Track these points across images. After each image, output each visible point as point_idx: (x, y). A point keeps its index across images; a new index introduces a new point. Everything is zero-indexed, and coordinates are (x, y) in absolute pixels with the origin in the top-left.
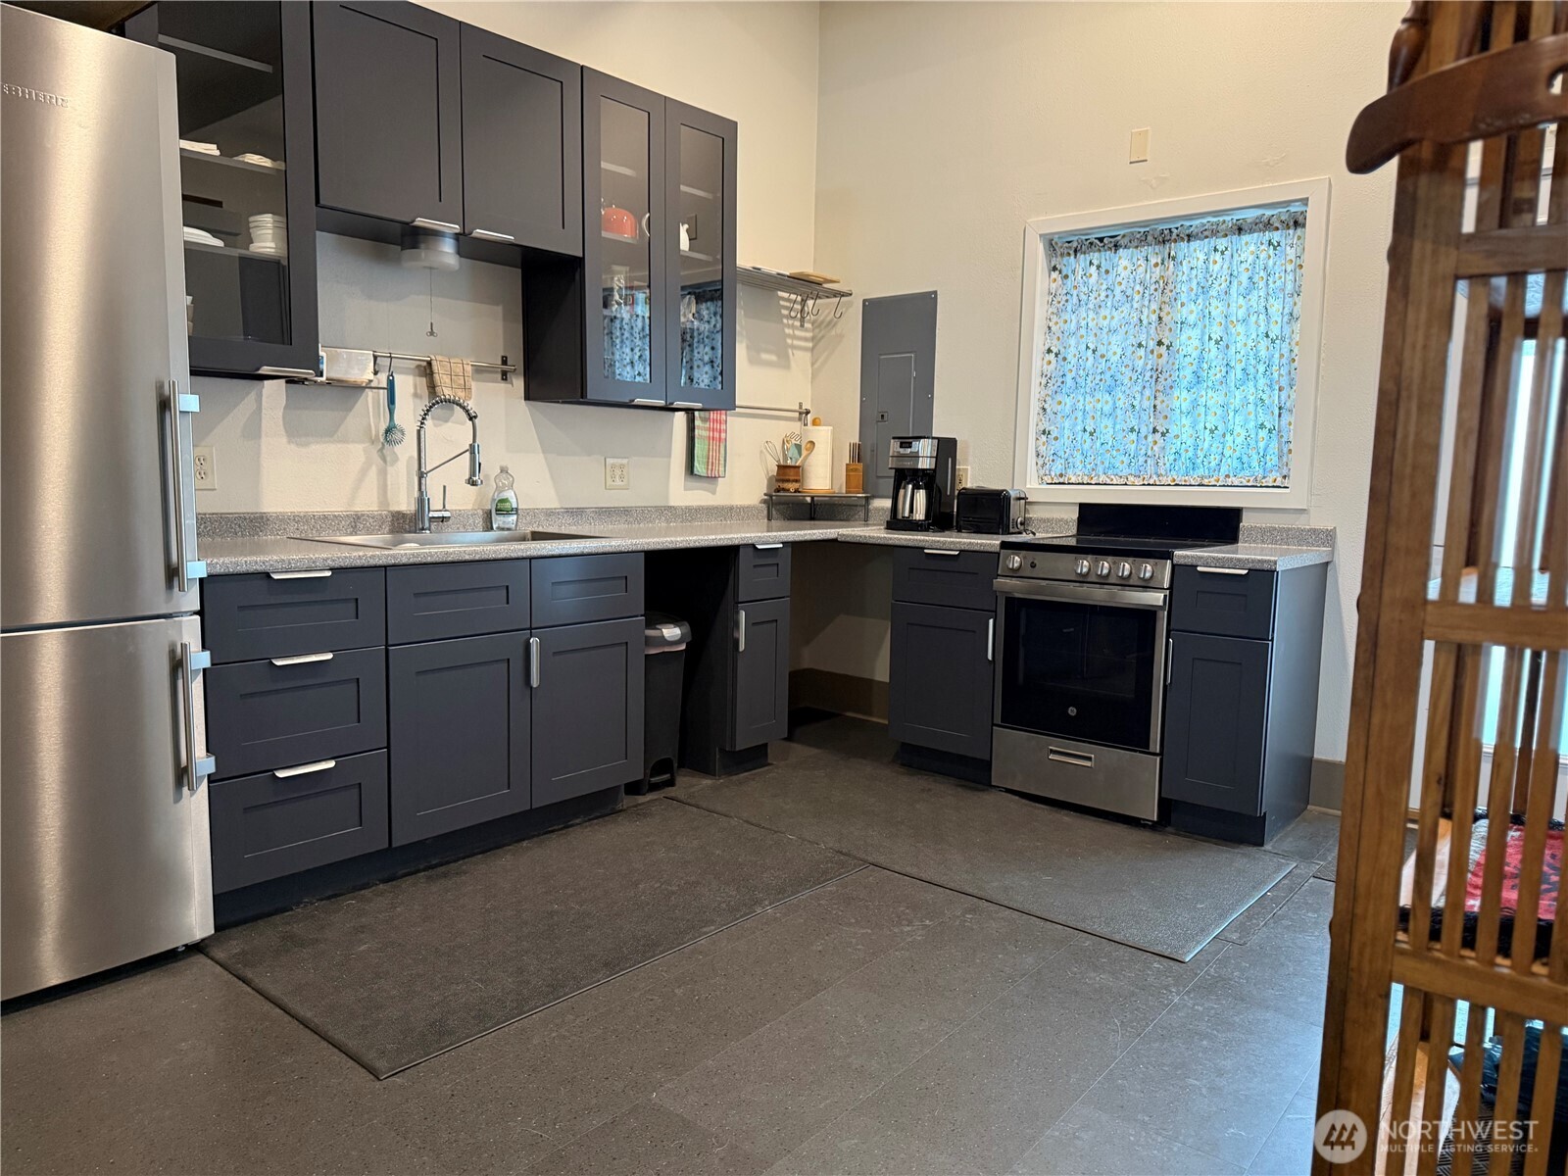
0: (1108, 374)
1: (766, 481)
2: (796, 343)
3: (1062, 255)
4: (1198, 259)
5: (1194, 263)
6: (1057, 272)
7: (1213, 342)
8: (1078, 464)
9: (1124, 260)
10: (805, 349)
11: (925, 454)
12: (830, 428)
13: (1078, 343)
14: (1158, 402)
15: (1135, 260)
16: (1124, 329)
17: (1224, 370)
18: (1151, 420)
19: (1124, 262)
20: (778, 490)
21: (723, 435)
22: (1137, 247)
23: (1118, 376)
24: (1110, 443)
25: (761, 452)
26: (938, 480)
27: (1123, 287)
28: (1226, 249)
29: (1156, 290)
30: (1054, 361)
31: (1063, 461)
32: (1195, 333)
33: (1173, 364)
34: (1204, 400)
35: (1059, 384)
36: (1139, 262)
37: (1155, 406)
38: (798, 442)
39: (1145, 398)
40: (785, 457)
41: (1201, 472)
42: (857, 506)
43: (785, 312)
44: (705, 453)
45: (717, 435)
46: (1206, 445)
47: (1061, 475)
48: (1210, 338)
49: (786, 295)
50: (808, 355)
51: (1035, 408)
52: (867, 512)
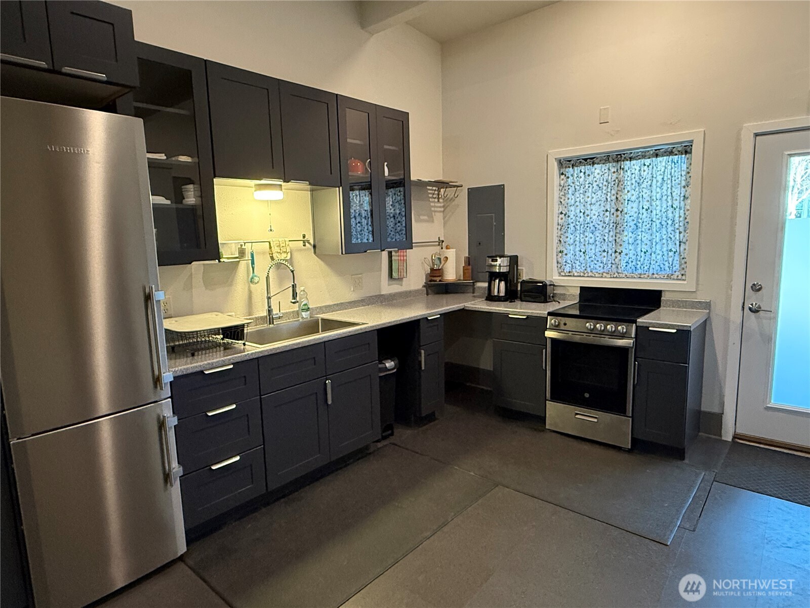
0: (591, 225)
1: (424, 277)
2: (436, 209)
3: (566, 167)
4: (635, 169)
5: (633, 171)
6: (564, 176)
7: (644, 210)
8: (577, 267)
9: (598, 169)
10: (440, 212)
11: (501, 265)
12: (455, 250)
13: (575, 209)
14: (617, 238)
15: (603, 170)
16: (599, 203)
17: (650, 223)
18: (614, 246)
19: (597, 171)
20: (431, 281)
21: (405, 258)
22: (604, 164)
23: (597, 226)
24: (593, 257)
25: (422, 263)
26: (510, 277)
27: (597, 183)
28: (650, 164)
29: (614, 184)
30: (564, 218)
31: (570, 265)
32: (635, 205)
33: (624, 220)
34: (640, 237)
35: (566, 228)
36: (605, 171)
37: (615, 240)
38: (439, 257)
39: (610, 236)
40: (434, 264)
41: (639, 271)
42: (468, 286)
43: (430, 196)
44: (397, 267)
45: (402, 258)
46: (642, 259)
47: (569, 272)
48: (643, 208)
49: (431, 188)
50: (442, 214)
51: (556, 240)
52: (474, 289)
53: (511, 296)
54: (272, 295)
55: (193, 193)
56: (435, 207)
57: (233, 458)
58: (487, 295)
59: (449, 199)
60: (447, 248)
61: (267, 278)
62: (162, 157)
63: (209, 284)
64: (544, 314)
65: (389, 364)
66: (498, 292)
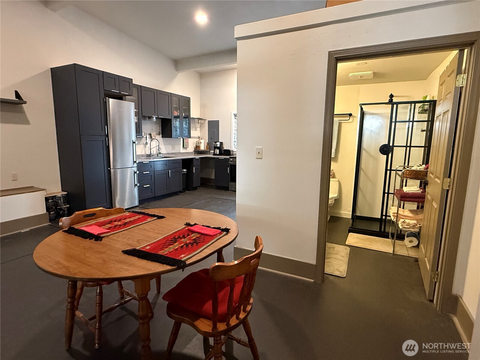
12: (204, 140)
20: (196, 149)
40: (197, 144)
50: (199, 128)
52: (210, 153)
53: (221, 154)
56: (197, 126)
58: (213, 153)
59: (202, 124)
60: (201, 139)
65: (185, 170)
66: (217, 153)
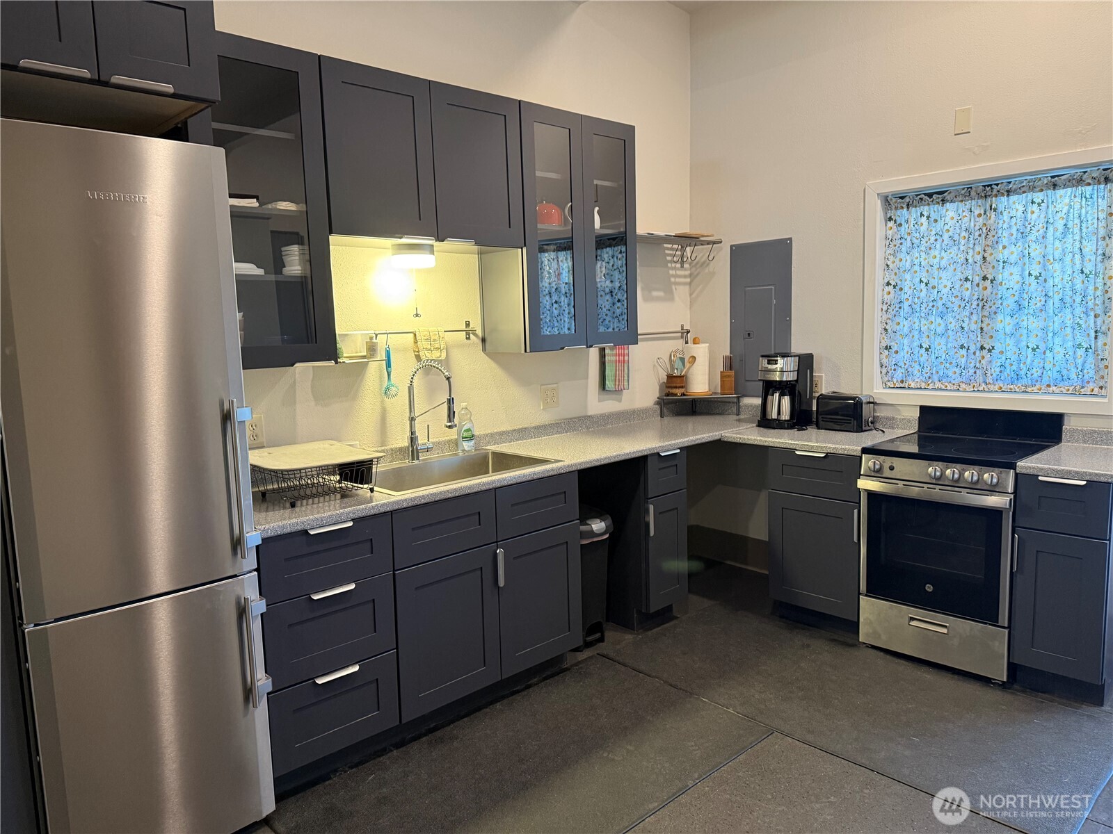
0: (940, 303)
1: (658, 387)
2: (678, 280)
3: (896, 208)
4: (1017, 210)
5: (1013, 213)
6: (892, 222)
7: (1033, 278)
8: (916, 372)
9: (950, 212)
10: (685, 284)
11: (783, 369)
12: (707, 345)
13: (912, 278)
14: (984, 325)
15: (960, 211)
16: (952, 267)
17: (1043, 300)
18: (979, 339)
19: (951, 214)
20: (668, 395)
21: (626, 358)
22: (962, 201)
23: (949, 305)
24: (943, 357)
25: (654, 366)
26: (799, 388)
27: (950, 234)
28: (1043, 201)
29: (980, 235)
30: (892, 292)
31: (903, 371)
32: (1016, 270)
33: (996, 294)
34: (1025, 323)
35: (897, 309)
36: (964, 214)
37: (982, 328)
38: (682, 356)
39: (973, 321)
40: (672, 367)
41: (1024, 381)
42: (729, 402)
43: (669, 258)
44: (613, 373)
45: (621, 358)
46: (1029, 361)
47: (902, 382)
48: (1030, 275)
49: (670, 246)
50: (687, 287)
51: (878, 329)
52: (739, 408)
53: (800, 419)
54: (416, 415)
55: (297, 258)
56: (676, 276)
57: (351, 668)
58: (759, 419)
59: (700, 264)
60: (695, 341)
61: (409, 388)
62: (253, 203)
63: (320, 397)
64: (856, 451)
65: (598, 526)
66: (779, 413)
